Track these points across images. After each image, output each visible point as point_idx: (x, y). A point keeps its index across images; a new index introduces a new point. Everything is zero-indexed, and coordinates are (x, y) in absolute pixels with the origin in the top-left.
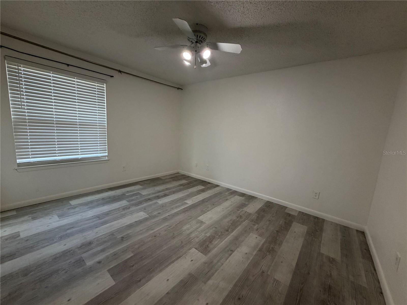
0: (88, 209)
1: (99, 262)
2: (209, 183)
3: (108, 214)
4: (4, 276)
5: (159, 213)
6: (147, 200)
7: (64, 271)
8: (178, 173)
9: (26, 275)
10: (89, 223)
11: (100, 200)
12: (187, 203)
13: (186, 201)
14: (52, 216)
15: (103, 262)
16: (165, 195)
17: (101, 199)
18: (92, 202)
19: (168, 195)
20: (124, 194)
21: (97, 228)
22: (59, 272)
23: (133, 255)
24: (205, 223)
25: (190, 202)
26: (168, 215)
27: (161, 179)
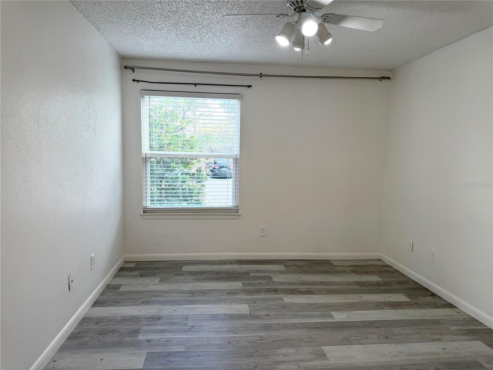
0: (193, 281)
1: (149, 341)
2: (433, 295)
3: (205, 293)
4: (86, 318)
5: (267, 315)
6: (270, 291)
7: (119, 334)
8: (380, 260)
9: (97, 323)
10: (178, 297)
11: (214, 273)
12: (331, 316)
13: (333, 313)
14: (155, 278)
15: (151, 342)
16: (309, 292)
17: (216, 272)
18: (202, 273)
19: (314, 294)
20: (248, 273)
21: (180, 306)
22: (116, 333)
23: (184, 350)
24: (328, 360)
25: (339, 317)
26: (278, 323)
27: (332, 264)
